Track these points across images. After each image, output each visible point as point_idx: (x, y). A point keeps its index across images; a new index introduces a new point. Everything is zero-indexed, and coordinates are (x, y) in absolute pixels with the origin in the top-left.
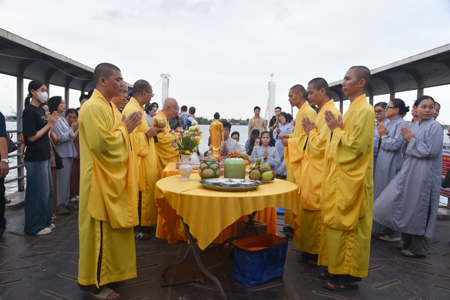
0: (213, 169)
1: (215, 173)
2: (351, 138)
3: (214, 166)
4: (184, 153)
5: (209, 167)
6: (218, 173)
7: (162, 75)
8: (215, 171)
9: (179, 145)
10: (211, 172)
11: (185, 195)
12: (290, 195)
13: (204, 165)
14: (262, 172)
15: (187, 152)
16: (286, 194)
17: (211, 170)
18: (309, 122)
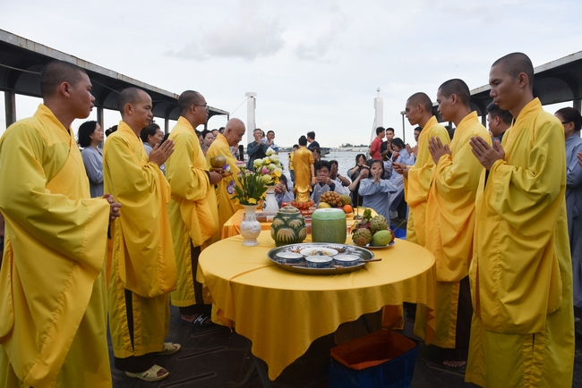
0: (293, 228)
1: (297, 234)
2: (529, 177)
3: (296, 222)
4: (247, 203)
5: (286, 225)
6: (301, 233)
7: (247, 94)
8: (296, 230)
9: (237, 188)
10: (289, 233)
11: (239, 284)
12: (425, 278)
13: (279, 221)
14: (373, 231)
15: (252, 200)
16: (419, 277)
17: (290, 230)
18: (439, 145)
